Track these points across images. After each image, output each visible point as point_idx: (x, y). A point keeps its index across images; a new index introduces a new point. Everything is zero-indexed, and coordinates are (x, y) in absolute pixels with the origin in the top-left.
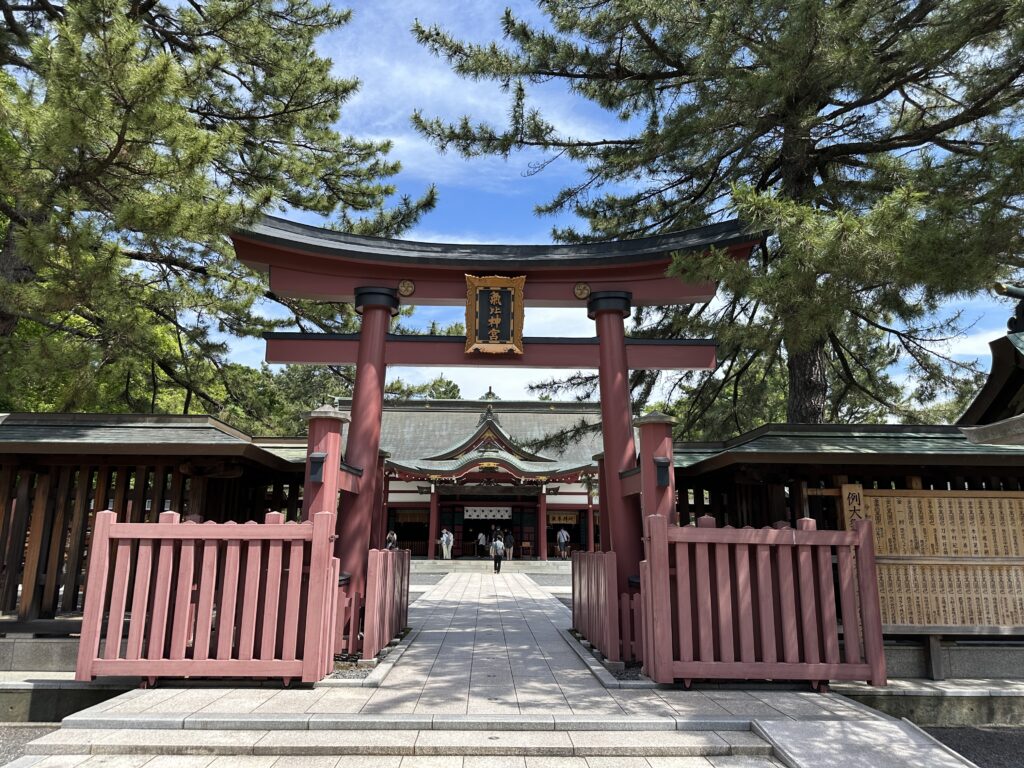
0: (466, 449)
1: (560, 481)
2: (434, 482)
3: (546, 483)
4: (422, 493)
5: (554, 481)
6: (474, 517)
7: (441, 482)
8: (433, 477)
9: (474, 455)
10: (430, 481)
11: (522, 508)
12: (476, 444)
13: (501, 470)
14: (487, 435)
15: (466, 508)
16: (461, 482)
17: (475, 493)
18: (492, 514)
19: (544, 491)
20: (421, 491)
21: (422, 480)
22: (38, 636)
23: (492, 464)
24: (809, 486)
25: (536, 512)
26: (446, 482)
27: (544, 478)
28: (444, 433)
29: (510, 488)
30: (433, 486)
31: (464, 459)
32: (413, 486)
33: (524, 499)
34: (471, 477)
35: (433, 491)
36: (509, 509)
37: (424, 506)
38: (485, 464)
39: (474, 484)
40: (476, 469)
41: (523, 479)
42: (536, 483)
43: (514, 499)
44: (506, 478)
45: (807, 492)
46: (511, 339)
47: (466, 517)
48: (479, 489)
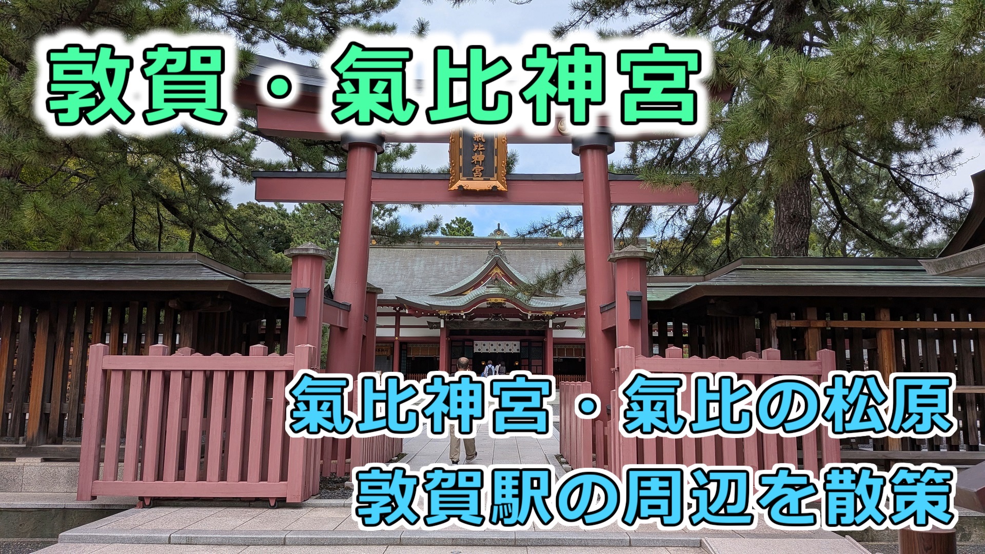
0: (475, 285)
1: (566, 316)
2: (443, 317)
3: (553, 317)
4: (431, 328)
5: (560, 316)
6: (483, 351)
7: (450, 317)
8: (442, 313)
9: (481, 290)
10: (440, 317)
11: (530, 341)
12: (484, 280)
13: (509, 305)
14: (495, 271)
15: (475, 342)
16: (470, 317)
17: (483, 327)
18: (501, 347)
19: (550, 326)
20: (431, 326)
21: (432, 315)
22: (46, 460)
23: (499, 300)
24: (779, 318)
25: (543, 346)
26: (455, 317)
27: (550, 314)
28: (453, 270)
29: (519, 322)
30: (442, 321)
31: (471, 295)
32: (423, 321)
33: (532, 333)
34: (480, 312)
35: (442, 326)
36: (518, 343)
37: (435, 341)
38: (493, 300)
39: (483, 319)
40: (484, 305)
41: (530, 314)
42: (543, 317)
43: (522, 333)
44: (514, 313)
45: (775, 323)
46: (495, 175)
47: (476, 350)
48: (486, 324)
